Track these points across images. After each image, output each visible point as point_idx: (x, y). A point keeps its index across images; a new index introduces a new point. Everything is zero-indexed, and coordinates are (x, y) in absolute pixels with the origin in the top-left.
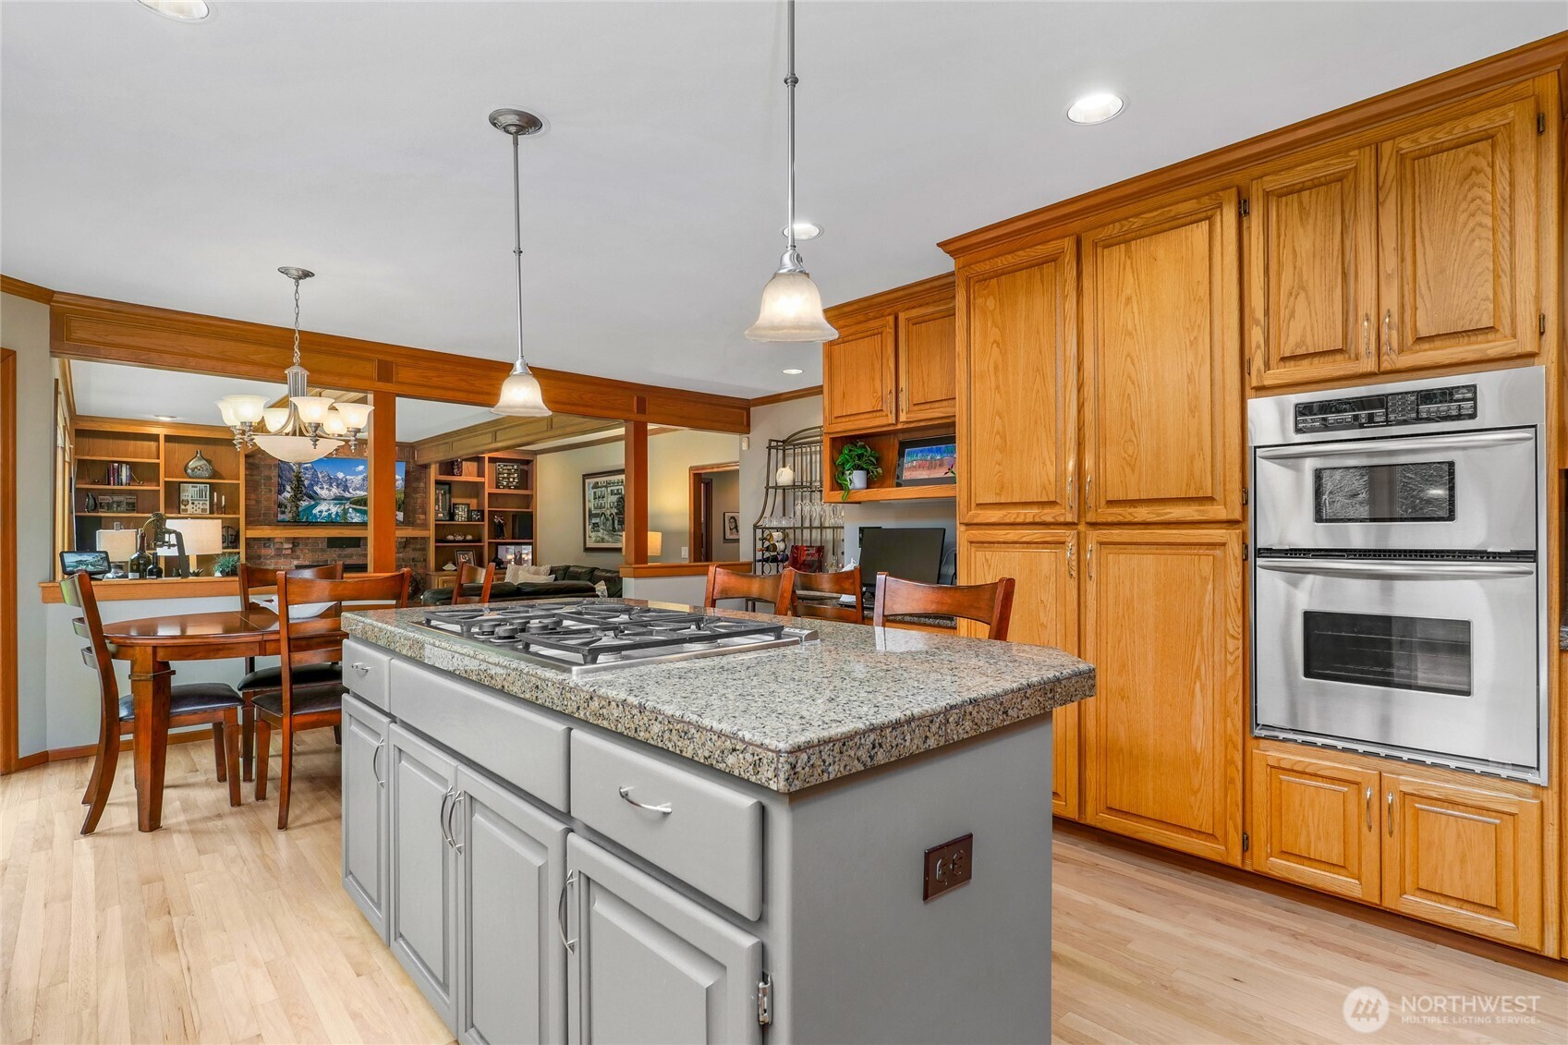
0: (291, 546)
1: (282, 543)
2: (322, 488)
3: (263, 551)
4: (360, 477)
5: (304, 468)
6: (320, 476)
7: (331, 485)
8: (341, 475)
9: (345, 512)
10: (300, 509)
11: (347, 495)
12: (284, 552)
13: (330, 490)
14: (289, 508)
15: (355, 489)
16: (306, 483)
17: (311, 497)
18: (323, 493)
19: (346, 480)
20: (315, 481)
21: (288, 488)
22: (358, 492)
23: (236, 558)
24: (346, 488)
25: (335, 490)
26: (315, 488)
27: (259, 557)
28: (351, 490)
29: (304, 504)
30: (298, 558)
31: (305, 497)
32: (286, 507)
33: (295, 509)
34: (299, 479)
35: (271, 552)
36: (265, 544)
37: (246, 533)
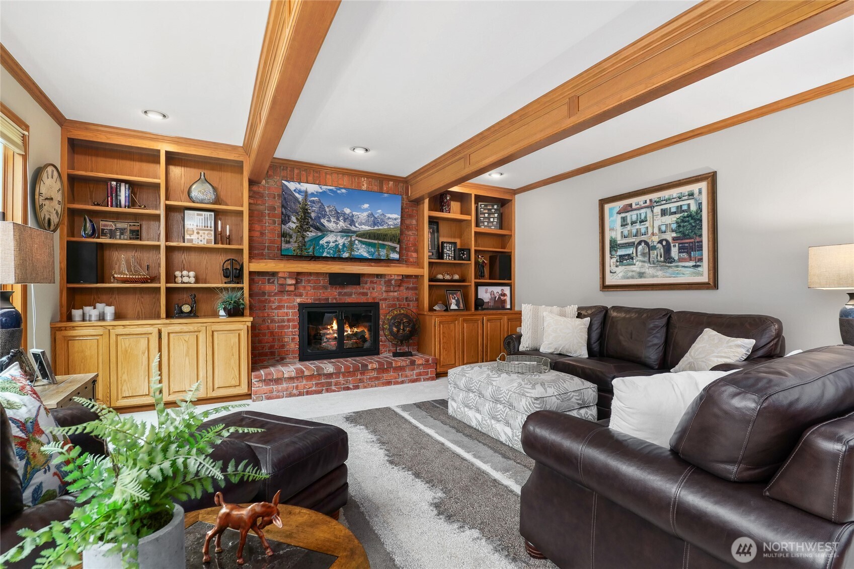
0: (294, 282)
1: (285, 278)
2: (329, 221)
3: (268, 287)
4: (365, 214)
5: (311, 201)
6: (327, 210)
7: (338, 219)
8: (347, 211)
9: (352, 243)
10: (306, 239)
11: (353, 228)
12: (288, 288)
13: (337, 224)
14: (294, 238)
15: (361, 224)
16: (313, 215)
17: (318, 229)
18: (331, 226)
19: (353, 216)
20: (322, 214)
21: (294, 219)
22: (363, 226)
23: (239, 294)
24: (352, 223)
25: (342, 224)
26: (322, 221)
27: (264, 294)
28: (357, 225)
29: (311, 234)
30: (301, 295)
31: (312, 229)
32: (291, 237)
33: (301, 239)
34: (305, 211)
35: (275, 288)
36: (269, 280)
37: (250, 266)
